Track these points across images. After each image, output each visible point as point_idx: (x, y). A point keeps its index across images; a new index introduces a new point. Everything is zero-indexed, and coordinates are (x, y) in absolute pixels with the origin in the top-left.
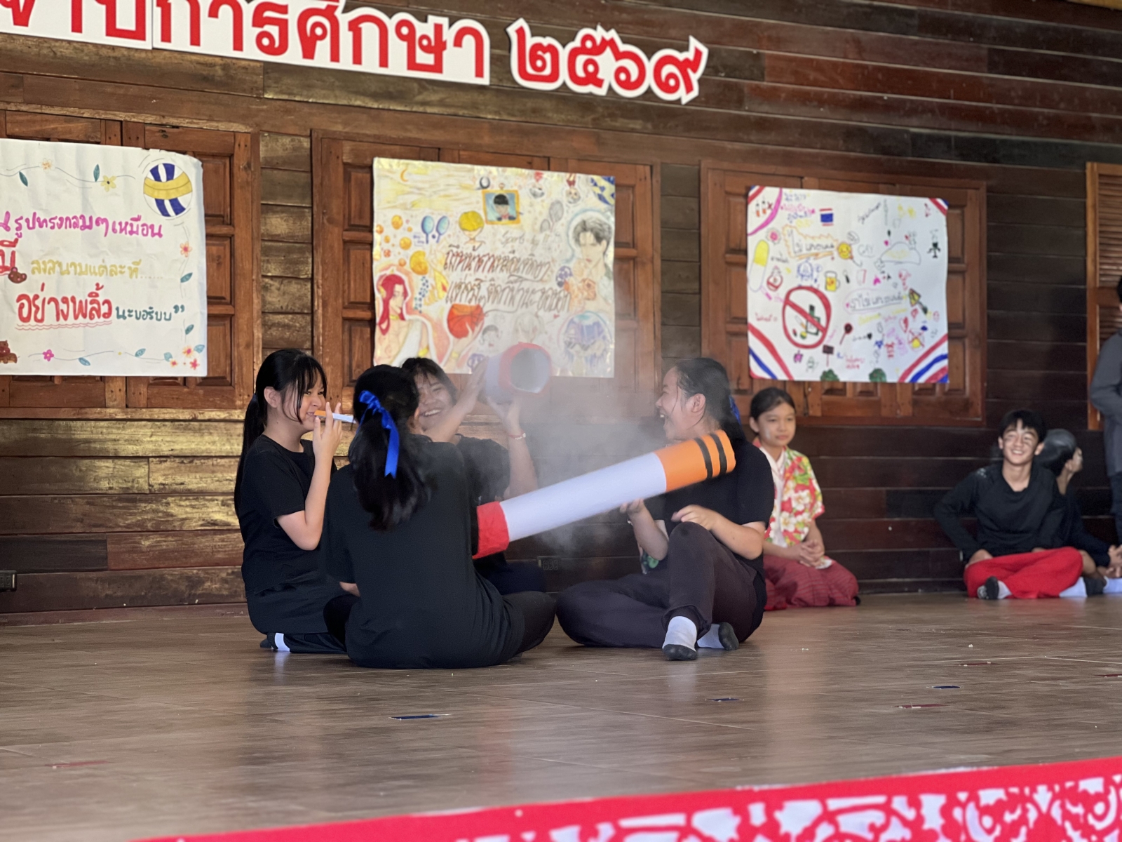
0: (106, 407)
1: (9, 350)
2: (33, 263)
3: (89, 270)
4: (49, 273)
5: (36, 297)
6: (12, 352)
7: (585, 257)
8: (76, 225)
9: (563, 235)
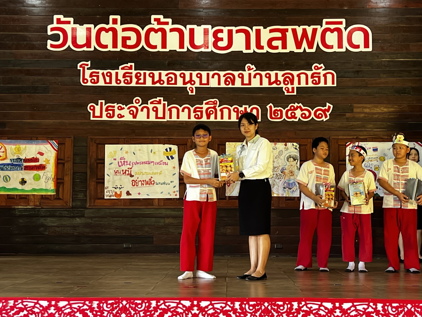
0: (153, 206)
1: (129, 193)
2: (135, 172)
3: (150, 174)
4: (140, 175)
5: (136, 180)
6: (130, 193)
7: (290, 165)
8: (146, 163)
9: (283, 159)
